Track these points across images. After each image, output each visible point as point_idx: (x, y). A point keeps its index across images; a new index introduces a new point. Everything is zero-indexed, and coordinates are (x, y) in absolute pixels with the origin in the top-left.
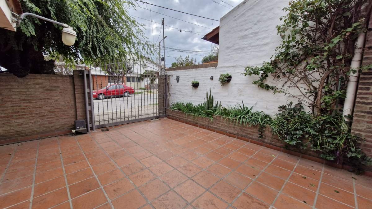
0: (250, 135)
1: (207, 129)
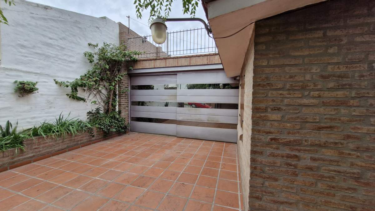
1: (10, 169)
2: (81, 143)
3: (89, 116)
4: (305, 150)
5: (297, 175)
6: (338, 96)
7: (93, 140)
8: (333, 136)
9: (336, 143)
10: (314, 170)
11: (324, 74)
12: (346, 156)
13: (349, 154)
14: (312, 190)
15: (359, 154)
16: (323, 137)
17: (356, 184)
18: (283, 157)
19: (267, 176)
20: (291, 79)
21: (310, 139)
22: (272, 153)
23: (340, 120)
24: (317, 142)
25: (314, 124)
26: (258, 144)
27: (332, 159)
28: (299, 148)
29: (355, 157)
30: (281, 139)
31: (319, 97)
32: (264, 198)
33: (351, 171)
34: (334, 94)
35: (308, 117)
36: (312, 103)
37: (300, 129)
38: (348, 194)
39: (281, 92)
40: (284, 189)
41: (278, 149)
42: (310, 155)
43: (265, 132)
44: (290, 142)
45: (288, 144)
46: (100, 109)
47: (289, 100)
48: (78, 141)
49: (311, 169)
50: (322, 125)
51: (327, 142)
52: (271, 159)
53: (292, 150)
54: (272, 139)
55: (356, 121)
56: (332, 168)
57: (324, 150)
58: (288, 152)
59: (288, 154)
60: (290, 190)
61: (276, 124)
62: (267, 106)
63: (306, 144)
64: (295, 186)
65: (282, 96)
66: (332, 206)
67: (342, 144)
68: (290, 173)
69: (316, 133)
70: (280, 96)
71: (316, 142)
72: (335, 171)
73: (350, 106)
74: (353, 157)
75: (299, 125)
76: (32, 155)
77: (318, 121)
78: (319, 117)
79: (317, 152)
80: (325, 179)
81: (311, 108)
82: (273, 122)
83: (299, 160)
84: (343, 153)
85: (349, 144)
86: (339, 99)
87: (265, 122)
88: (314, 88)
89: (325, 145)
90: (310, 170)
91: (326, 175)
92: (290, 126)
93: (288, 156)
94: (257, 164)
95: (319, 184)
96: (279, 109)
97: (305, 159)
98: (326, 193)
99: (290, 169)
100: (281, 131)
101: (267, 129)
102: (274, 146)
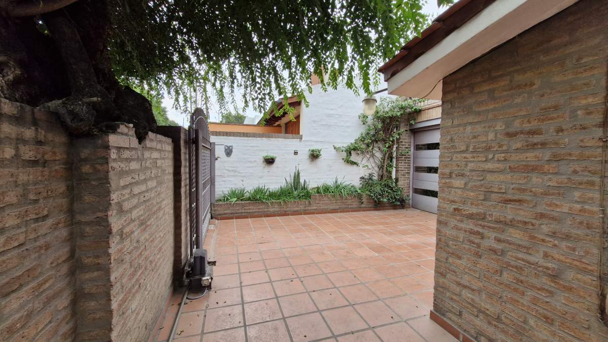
0: (351, 205)
1: (304, 214)
2: (351, 208)
3: (361, 182)
4: (489, 227)
5: (480, 257)
6: (528, 159)
7: (363, 208)
8: (522, 213)
9: (525, 223)
10: (498, 254)
11: (511, 130)
12: (538, 242)
13: (543, 240)
14: (497, 279)
15: (556, 242)
16: (509, 213)
17: (553, 284)
18: (465, 231)
19: (451, 251)
20: (475, 140)
21: (494, 214)
22: (456, 225)
23: (531, 191)
24: (502, 219)
25: (500, 195)
26: (443, 214)
27: (521, 243)
28: (483, 223)
29: (551, 246)
30: (464, 210)
31: (505, 160)
32: (448, 276)
33: (545, 265)
34: (522, 156)
35: (493, 185)
36: (497, 168)
37: (484, 200)
38: (541, 297)
39: (464, 155)
40: (467, 270)
41: (462, 221)
42: (494, 235)
43: (449, 200)
44: (472, 214)
45: (471, 216)
46: (373, 175)
47: (473, 164)
48: (349, 205)
49: (494, 251)
50: (510, 197)
51: (513, 219)
52: (454, 233)
53: (476, 225)
54: (455, 209)
55: (553, 194)
56: (520, 255)
57: (511, 230)
58: (472, 228)
59: (471, 229)
60: (472, 273)
61: (459, 192)
62: (452, 171)
63: (490, 219)
64: (477, 269)
65: (466, 160)
66: (520, 307)
67: (533, 225)
68: (473, 253)
69: (502, 207)
70: (464, 160)
71: (501, 217)
72: (523, 260)
73: (545, 172)
74: (549, 245)
75: (483, 196)
76: (315, 208)
77: (504, 191)
78: (506, 186)
79: (503, 231)
80: (511, 268)
81: (496, 175)
82: (457, 190)
83: (482, 238)
84: (535, 238)
85: (543, 226)
86: (530, 163)
87: (450, 189)
88: (498, 149)
89: (512, 224)
90: (493, 253)
91: (513, 263)
92: (473, 195)
93: (472, 232)
94: (442, 236)
95: (505, 273)
96: (463, 175)
97: (489, 238)
98: (513, 288)
99: (473, 248)
100: (464, 201)
101: (451, 198)
102: (458, 218)
